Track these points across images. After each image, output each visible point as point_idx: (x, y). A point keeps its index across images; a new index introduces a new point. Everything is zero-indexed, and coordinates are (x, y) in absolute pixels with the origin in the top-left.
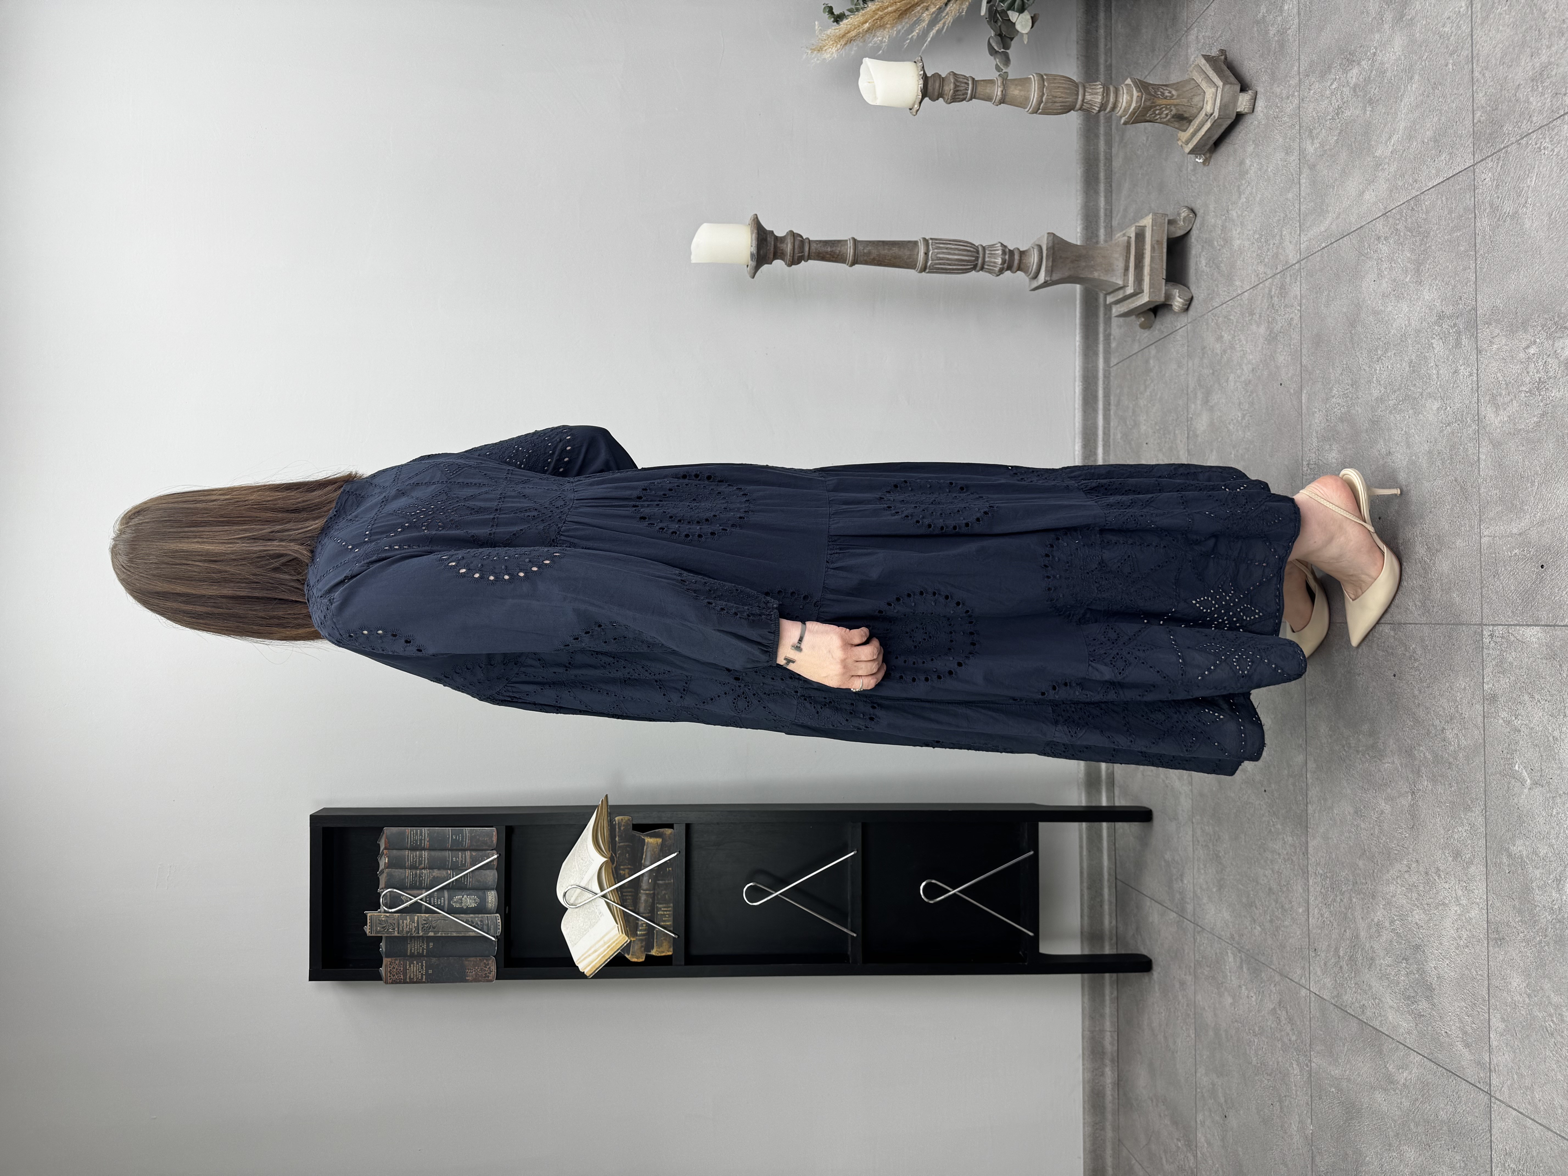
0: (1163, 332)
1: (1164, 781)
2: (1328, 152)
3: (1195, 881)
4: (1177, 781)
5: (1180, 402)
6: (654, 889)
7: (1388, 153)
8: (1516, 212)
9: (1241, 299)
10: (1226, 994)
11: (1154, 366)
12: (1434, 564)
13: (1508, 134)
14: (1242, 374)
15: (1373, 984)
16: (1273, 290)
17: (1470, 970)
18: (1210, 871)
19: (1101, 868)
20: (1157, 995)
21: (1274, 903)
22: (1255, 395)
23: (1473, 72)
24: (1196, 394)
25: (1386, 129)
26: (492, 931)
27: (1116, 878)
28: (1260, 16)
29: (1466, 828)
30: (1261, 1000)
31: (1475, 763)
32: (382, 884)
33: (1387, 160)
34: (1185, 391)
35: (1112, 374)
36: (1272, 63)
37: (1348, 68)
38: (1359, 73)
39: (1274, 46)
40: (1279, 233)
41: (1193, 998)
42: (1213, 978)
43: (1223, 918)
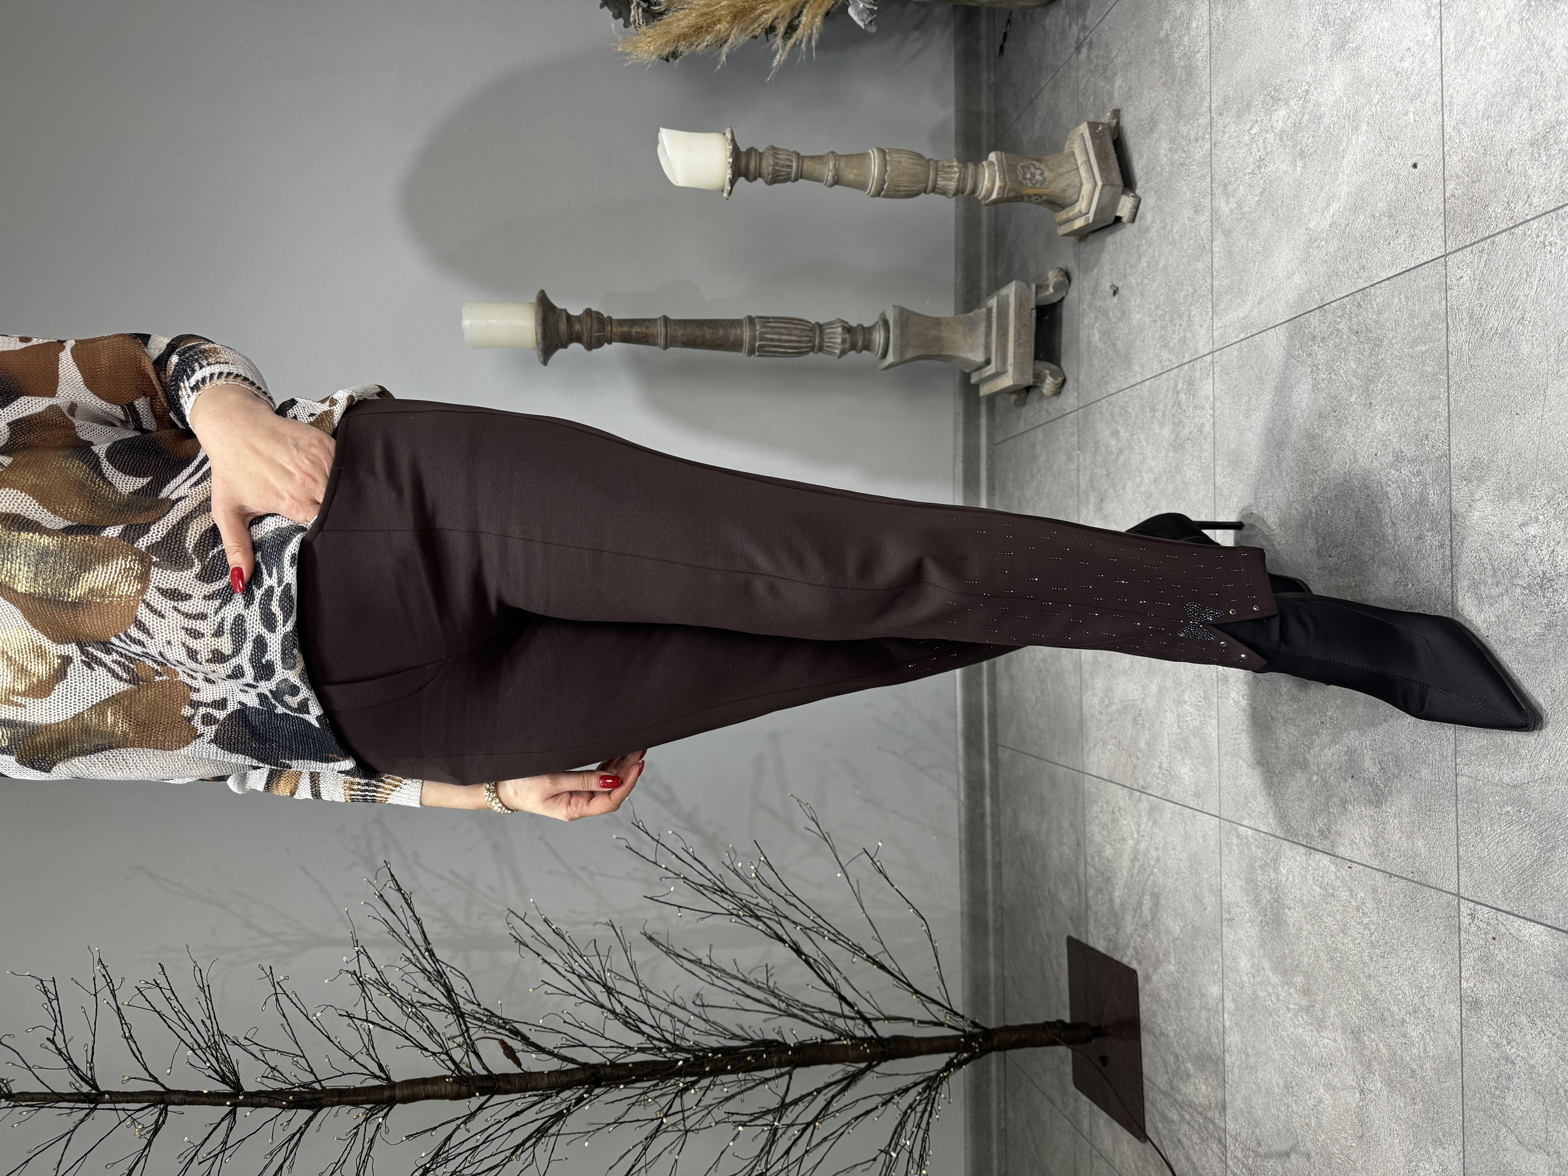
0: (1050, 414)
2: (1248, 216)
5: (1071, 503)
7: (1325, 224)
9: (1141, 389)
11: (1040, 453)
12: (1390, 792)
13: (1496, 217)
16: (1180, 384)
23: (1443, 125)
25: (1323, 194)
28: (1163, 34)
31: (1448, 1084)
33: (1324, 235)
34: (1075, 491)
35: (995, 455)
36: (1178, 95)
37: (1273, 109)
38: (1287, 116)
39: (1179, 72)
40: (1187, 312)
43: (1123, 1152)
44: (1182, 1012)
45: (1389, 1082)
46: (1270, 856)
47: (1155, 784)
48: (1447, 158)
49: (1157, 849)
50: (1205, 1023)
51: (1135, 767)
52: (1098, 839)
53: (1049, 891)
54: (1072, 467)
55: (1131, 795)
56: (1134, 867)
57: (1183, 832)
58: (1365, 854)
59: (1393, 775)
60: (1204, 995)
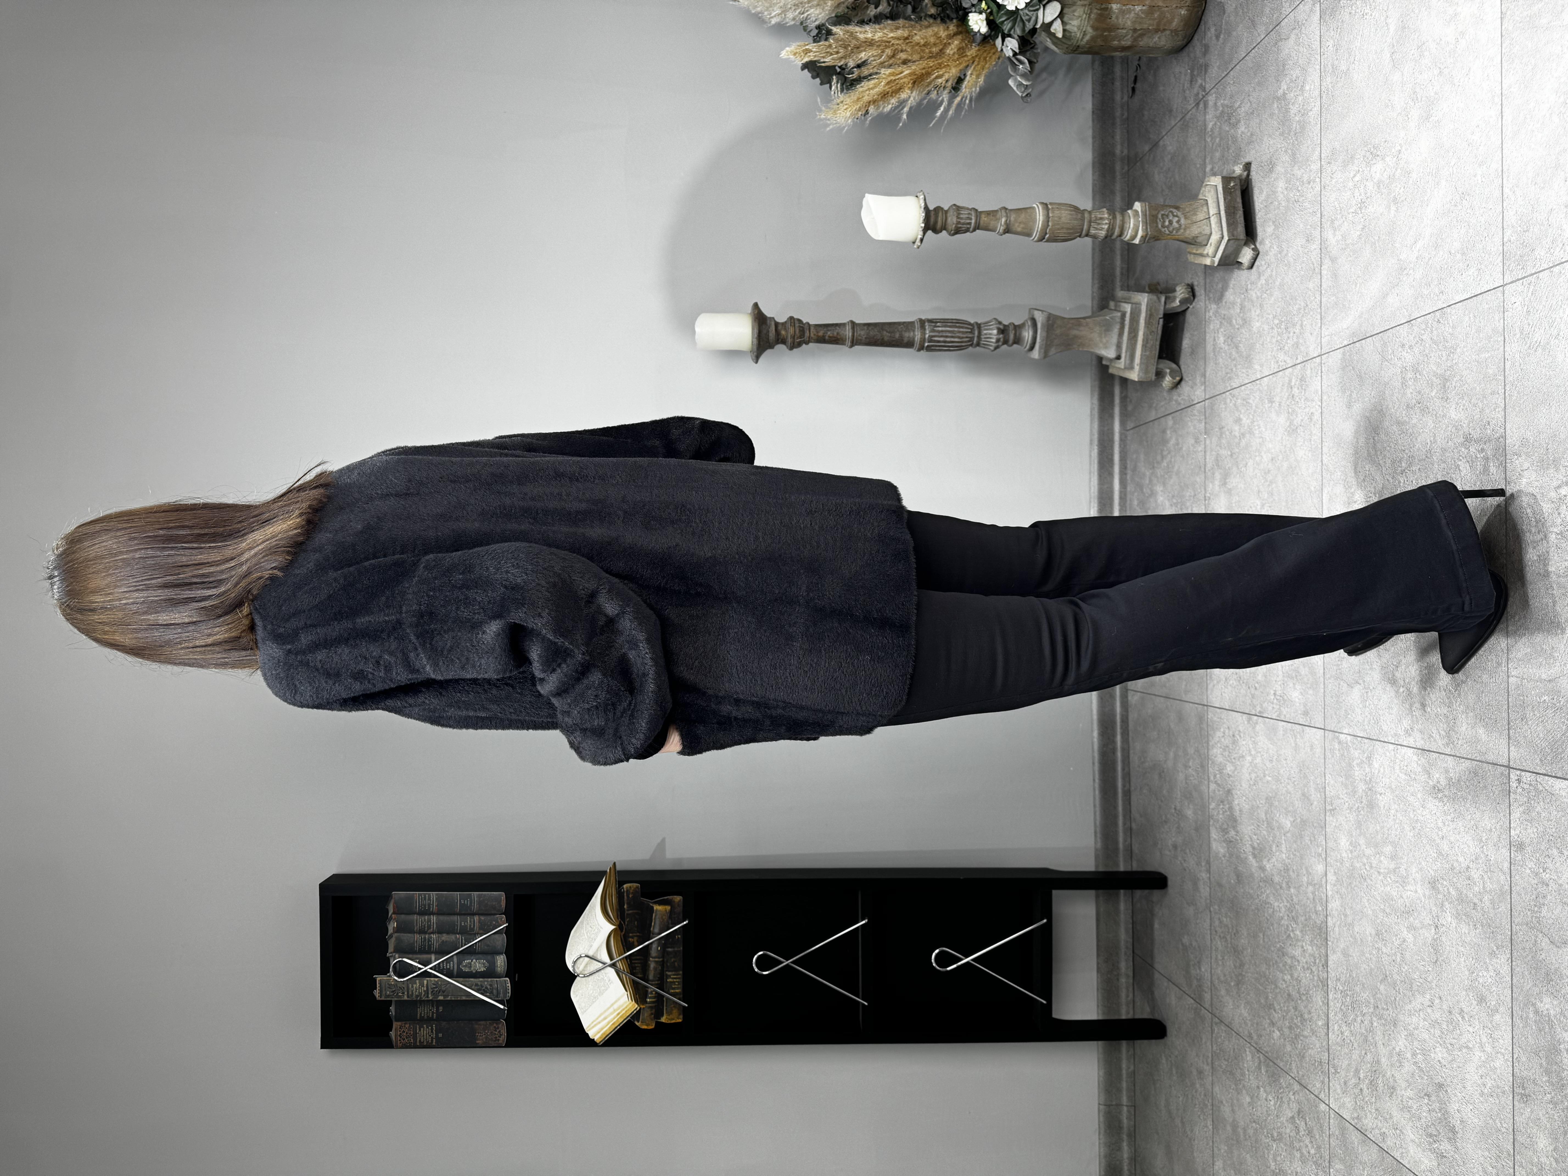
0: (1180, 404)
2: (1351, 246)
3: (1213, 971)
5: (1198, 479)
6: (663, 957)
7: (1413, 258)
8: (1548, 343)
9: (1260, 384)
10: (1244, 1092)
11: (1171, 437)
12: (1459, 695)
13: (1540, 259)
14: (1261, 461)
15: (1395, 1113)
16: (1293, 381)
17: (1494, 1121)
18: (1228, 963)
19: (1118, 942)
20: (1175, 1078)
21: (1293, 1010)
22: (1274, 485)
23: (1502, 187)
24: (1214, 474)
25: (1411, 233)
26: (502, 998)
27: (1133, 952)
28: (1280, 92)
29: (1492, 974)
30: (1280, 1106)
31: (1500, 909)
33: (1412, 265)
34: (1203, 469)
35: (1129, 439)
36: (1293, 144)
37: (1372, 162)
38: (1383, 169)
39: (1294, 125)
40: (1300, 322)
41: (1210, 1088)
42: (1231, 1073)
43: (1241, 1015)
44: (1292, 890)
45: (1457, 916)
46: (1365, 755)
47: (1270, 708)
48: (1505, 211)
49: (1271, 761)
50: (1311, 896)
51: (1253, 696)
52: (1220, 759)
53: (1175, 809)
54: (1200, 449)
55: (1249, 720)
56: (1251, 779)
57: (1293, 745)
58: (1439, 744)
59: (1462, 681)
60: (1310, 873)
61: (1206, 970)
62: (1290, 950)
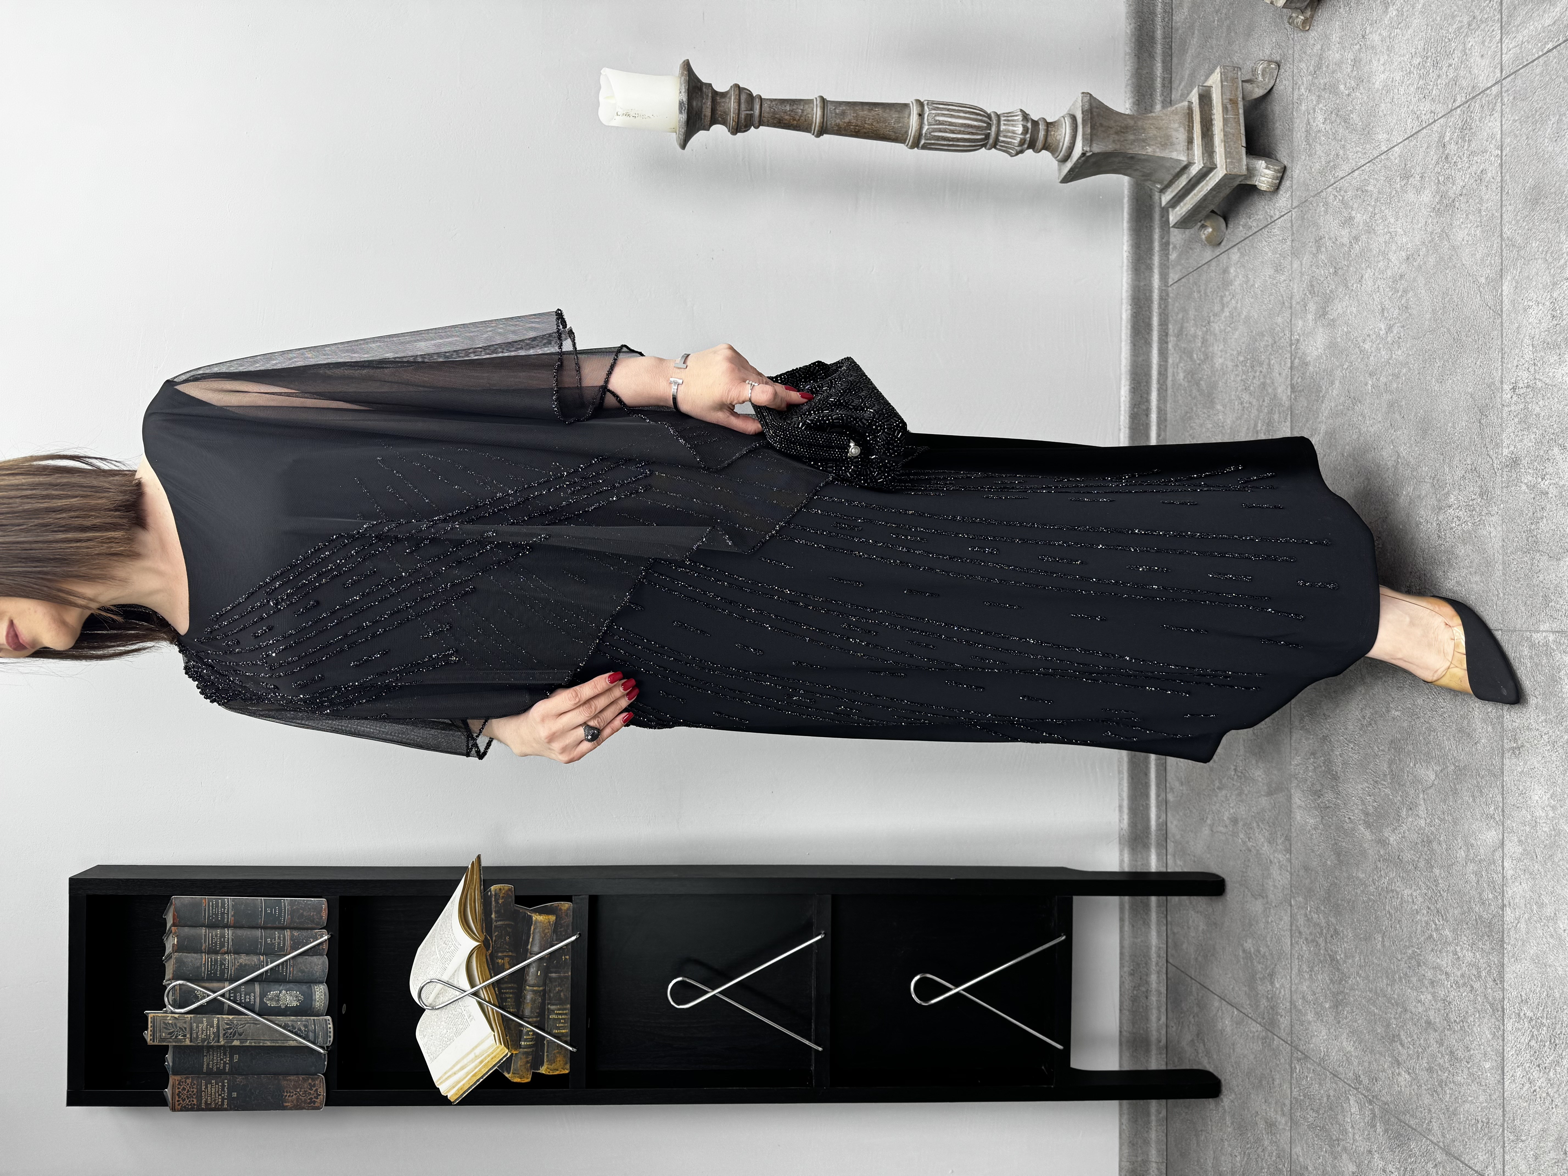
1: (1244, 843)
3: (1294, 986)
4: (1266, 845)
5: (1279, 320)
6: (545, 984)
9: (1388, 159)
11: (1235, 276)
14: (1387, 267)
18: (1320, 977)
19: (1148, 948)
20: (1229, 1130)
21: (1435, 1045)
22: (1411, 294)
24: (1305, 306)
26: (320, 1040)
27: (1168, 962)
32: (169, 974)
34: (1287, 304)
35: (1171, 295)
40: (1460, 47)
41: (1287, 1148)
42: (1323, 1128)
43: (1341, 1049)
50: (1472, 878)
54: (1282, 278)
60: (1472, 845)
61: (1282, 986)
62: (1431, 958)
